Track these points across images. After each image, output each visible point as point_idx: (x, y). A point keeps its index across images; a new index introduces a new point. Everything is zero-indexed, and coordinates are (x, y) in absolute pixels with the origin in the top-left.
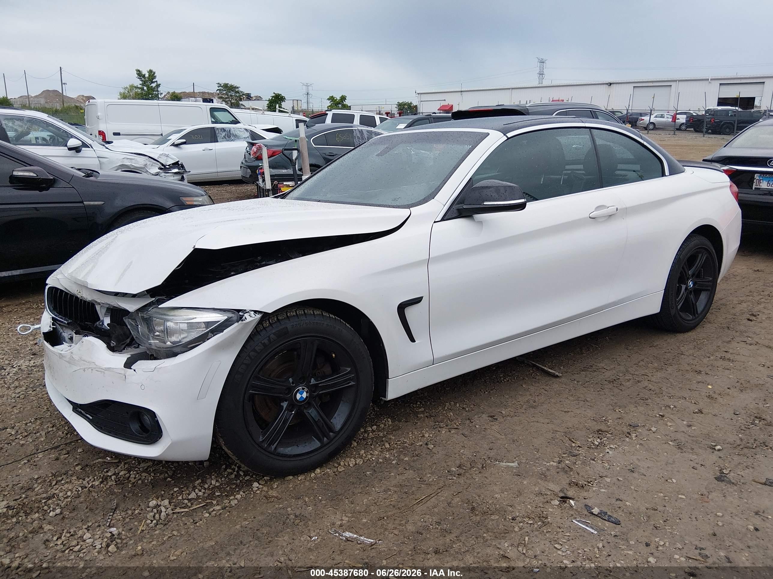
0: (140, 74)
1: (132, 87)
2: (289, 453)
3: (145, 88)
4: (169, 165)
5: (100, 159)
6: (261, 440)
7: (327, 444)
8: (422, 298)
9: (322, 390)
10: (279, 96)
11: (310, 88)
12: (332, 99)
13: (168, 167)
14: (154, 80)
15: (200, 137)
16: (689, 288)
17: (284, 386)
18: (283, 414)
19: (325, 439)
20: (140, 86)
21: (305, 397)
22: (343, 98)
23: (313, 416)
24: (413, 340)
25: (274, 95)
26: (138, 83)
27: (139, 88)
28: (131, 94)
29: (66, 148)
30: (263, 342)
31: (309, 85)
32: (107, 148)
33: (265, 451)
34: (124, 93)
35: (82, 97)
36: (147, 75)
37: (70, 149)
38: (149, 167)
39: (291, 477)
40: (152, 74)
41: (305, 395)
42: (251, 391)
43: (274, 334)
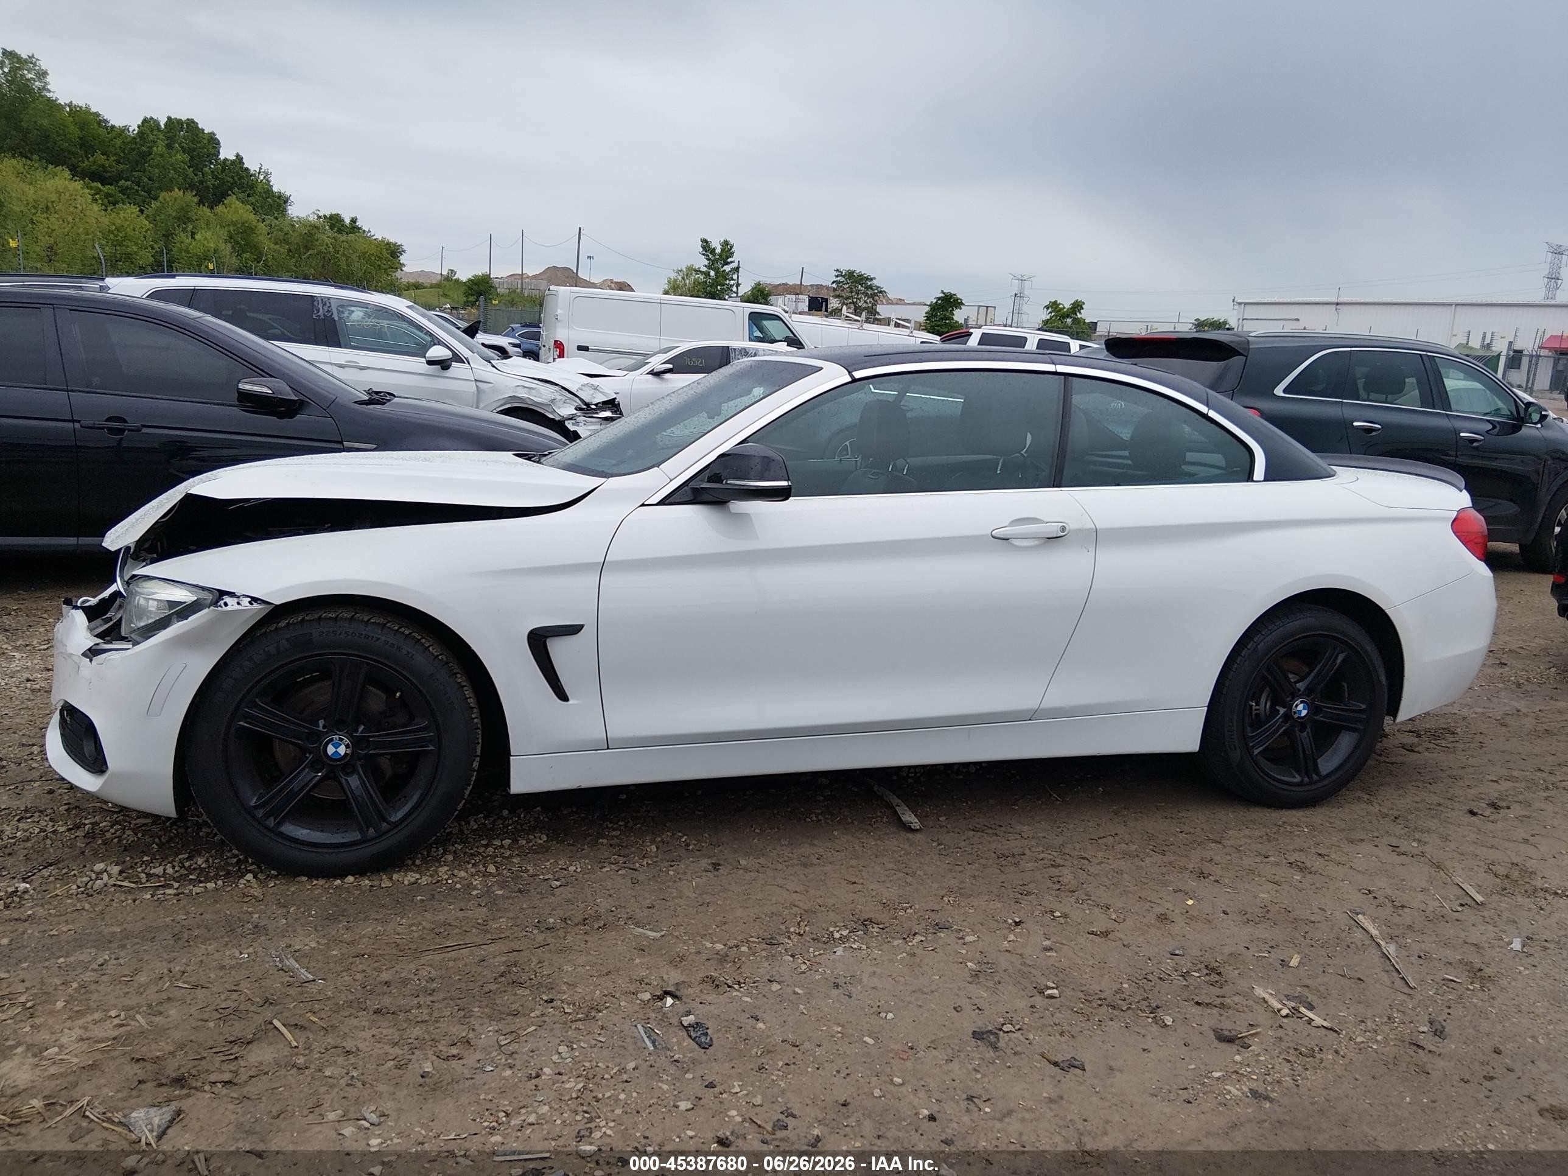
0: (706, 246)
1: (691, 270)
2: (301, 838)
3: (712, 273)
4: (596, 405)
5: (479, 384)
6: (252, 804)
7: (372, 839)
8: (582, 626)
9: (374, 749)
10: (951, 298)
11: (1027, 284)
12: (1054, 306)
13: (593, 407)
14: (729, 260)
15: (701, 363)
16: (1296, 716)
17: (307, 728)
18: (299, 773)
19: (371, 830)
20: (704, 269)
21: (342, 754)
22: (1077, 306)
23: (352, 786)
24: (563, 696)
25: (942, 295)
26: (701, 263)
27: (702, 273)
28: (687, 282)
29: (424, 360)
30: (266, 649)
31: (1025, 278)
32: (494, 366)
33: (259, 823)
34: (675, 281)
35: (609, 283)
36: (718, 251)
37: (430, 363)
38: (559, 404)
39: (305, 879)
40: (727, 248)
41: (342, 750)
42: (241, 723)
43: (287, 640)
